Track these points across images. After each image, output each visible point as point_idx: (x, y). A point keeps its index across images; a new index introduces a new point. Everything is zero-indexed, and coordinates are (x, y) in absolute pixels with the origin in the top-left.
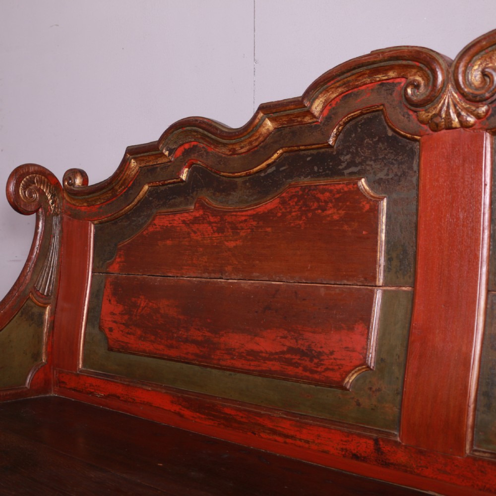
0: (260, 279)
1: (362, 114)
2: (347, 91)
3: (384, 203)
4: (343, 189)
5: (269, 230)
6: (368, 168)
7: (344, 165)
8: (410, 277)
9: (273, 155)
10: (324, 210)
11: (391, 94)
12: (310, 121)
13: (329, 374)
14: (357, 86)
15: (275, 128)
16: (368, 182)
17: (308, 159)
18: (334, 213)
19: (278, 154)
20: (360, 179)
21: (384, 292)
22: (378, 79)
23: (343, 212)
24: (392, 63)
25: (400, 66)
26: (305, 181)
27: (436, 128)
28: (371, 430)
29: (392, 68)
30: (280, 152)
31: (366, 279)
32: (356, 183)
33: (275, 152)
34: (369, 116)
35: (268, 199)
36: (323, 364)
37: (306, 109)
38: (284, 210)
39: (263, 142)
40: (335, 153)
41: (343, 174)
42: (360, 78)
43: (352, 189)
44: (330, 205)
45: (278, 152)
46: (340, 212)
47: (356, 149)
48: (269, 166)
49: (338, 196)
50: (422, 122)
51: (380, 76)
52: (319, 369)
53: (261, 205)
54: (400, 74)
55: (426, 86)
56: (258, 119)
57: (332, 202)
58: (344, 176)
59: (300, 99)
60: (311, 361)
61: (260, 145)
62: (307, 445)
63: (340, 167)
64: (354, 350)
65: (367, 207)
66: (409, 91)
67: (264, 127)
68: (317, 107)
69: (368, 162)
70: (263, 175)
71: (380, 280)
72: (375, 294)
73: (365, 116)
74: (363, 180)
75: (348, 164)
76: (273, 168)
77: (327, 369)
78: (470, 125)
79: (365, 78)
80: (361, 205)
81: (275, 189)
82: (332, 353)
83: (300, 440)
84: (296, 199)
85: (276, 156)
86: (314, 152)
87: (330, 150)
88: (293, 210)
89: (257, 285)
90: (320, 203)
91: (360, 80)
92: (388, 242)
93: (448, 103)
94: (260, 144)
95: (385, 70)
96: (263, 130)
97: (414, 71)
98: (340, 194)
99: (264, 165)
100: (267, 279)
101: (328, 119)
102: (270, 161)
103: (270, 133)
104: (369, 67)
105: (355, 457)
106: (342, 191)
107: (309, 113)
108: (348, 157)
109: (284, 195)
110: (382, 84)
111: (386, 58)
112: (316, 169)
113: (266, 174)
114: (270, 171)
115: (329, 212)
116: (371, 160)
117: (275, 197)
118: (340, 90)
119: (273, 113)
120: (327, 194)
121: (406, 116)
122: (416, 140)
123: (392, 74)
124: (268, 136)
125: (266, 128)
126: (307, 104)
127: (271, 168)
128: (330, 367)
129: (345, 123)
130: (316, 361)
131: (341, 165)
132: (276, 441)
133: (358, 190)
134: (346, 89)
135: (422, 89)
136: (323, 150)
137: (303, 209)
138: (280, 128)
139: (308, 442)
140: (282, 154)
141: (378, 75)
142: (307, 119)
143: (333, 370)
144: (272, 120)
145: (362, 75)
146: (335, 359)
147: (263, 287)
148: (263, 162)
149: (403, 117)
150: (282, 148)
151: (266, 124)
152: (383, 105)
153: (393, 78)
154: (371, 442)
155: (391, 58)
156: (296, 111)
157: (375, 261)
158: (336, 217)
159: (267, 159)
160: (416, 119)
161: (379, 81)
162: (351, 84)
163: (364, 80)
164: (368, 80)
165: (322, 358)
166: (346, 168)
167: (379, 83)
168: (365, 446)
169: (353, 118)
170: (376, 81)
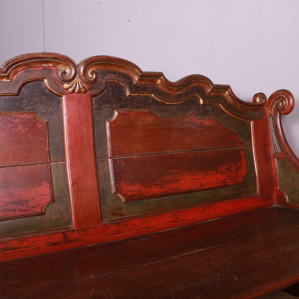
2: (27, 69)
4: (27, 117)
6: (37, 107)
8: (62, 157)
10: (16, 128)
11: (50, 74)
12: (6, 81)
13: (35, 209)
14: (32, 67)
18: (22, 129)
20: (35, 112)
22: (43, 66)
23: (28, 129)
24: (52, 60)
28: (60, 229)
29: (51, 62)
31: (43, 160)
32: (34, 114)
34: (36, 82)
36: (29, 206)
40: (19, 99)
42: (35, 64)
43: (32, 117)
46: (26, 129)
47: (31, 97)
49: (23, 121)
51: (45, 65)
52: (28, 209)
54: (54, 65)
57: (20, 124)
58: (25, 110)
60: (22, 205)
62: (27, 249)
64: (44, 195)
65: (40, 126)
68: (11, 74)
73: (34, 82)
75: (26, 105)
77: (32, 207)
79: (37, 64)
80: (37, 125)
82: (33, 199)
83: (23, 247)
86: (7, 97)
87: (16, 97)
90: (14, 124)
91: (34, 65)
93: (79, 82)
95: (48, 62)
97: (62, 65)
98: (25, 120)
101: (17, 81)
104: (41, 60)
105: (54, 244)
106: (26, 118)
107: (7, 76)
108: (26, 101)
110: (45, 68)
111: (51, 58)
112: (8, 106)
115: (19, 129)
118: (24, 67)
120: (18, 120)
123: (50, 65)
128: (34, 206)
129: (25, 84)
130: (25, 205)
131: (23, 105)
132: (7, 254)
133: (35, 118)
134: (26, 68)
136: (12, 97)
137: (3, 127)
139: (27, 247)
141: (44, 64)
142: (4, 80)
143: (36, 207)
145: (36, 62)
146: (36, 201)
149: (56, 85)
152: (45, 78)
153: (51, 67)
154: (61, 234)
155: (53, 58)
158: (23, 131)
160: (62, 87)
161: (43, 67)
162: (30, 65)
163: (37, 65)
164: (39, 65)
165: (29, 202)
166: (26, 107)
167: (44, 68)
168: (58, 237)
170: (42, 67)
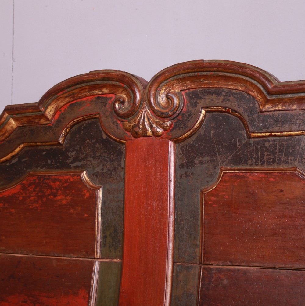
0: (5, 252)
1: (84, 120)
2: (72, 101)
3: (100, 192)
4: (70, 180)
5: (13, 211)
6: (89, 163)
7: (71, 160)
8: (119, 251)
9: (16, 149)
10: (55, 196)
11: (105, 106)
12: (45, 123)
14: (80, 98)
15: (18, 127)
16: (88, 174)
17: (44, 153)
18: (63, 199)
19: (20, 147)
20: (82, 172)
21: (101, 264)
22: (95, 94)
23: (70, 198)
24: (105, 82)
25: (110, 85)
26: (41, 171)
27: (136, 135)
29: (105, 86)
30: (21, 146)
31: (87, 253)
32: (79, 175)
33: (18, 146)
34: (89, 121)
35: (12, 185)
37: (41, 113)
38: (24, 195)
39: (8, 137)
40: (64, 150)
41: (70, 167)
42: (82, 92)
43: (76, 180)
44: (60, 192)
45: (20, 146)
46: (67, 198)
47: (80, 148)
48: (13, 157)
49: (65, 185)
50: (126, 130)
51: (96, 91)
53: (6, 190)
54: (111, 91)
55: (129, 102)
56: (4, 118)
57: (61, 190)
58: (71, 168)
59: (37, 104)
61: (6, 140)
63: (68, 161)
65: (87, 195)
66: (117, 106)
67: (9, 125)
68: (50, 111)
69: (89, 159)
70: (8, 164)
71: (98, 254)
72: (94, 265)
73: (87, 122)
74: (85, 173)
75: (74, 159)
76: (16, 159)
78: (159, 135)
79: (86, 92)
80: (83, 193)
81: (18, 176)
84: (34, 186)
85: (18, 149)
86: (48, 148)
87: (60, 147)
88: (32, 195)
89: (4, 257)
90: (52, 190)
91: (82, 93)
92: (103, 223)
93: (144, 117)
94: (6, 138)
95: (100, 87)
96: (8, 128)
97: (121, 90)
98: (67, 184)
99: (9, 156)
100: (12, 252)
101: (59, 122)
102: (13, 153)
103: (14, 130)
104: (89, 84)
106: (69, 181)
107: (44, 116)
108: (74, 153)
109: (24, 182)
110: (98, 97)
111: (100, 78)
112: (49, 162)
113: (11, 163)
114: (14, 161)
115: (59, 198)
116: (91, 157)
117: (17, 183)
118: (67, 99)
119: (16, 114)
120: (58, 183)
121: (116, 124)
122: (123, 144)
123: (105, 91)
124: (12, 132)
125: (11, 126)
126: (42, 109)
127: (15, 159)
129: (72, 126)
131: (69, 160)
133: (81, 181)
134: (72, 99)
135: (126, 104)
136: (55, 147)
137: (39, 194)
138: (21, 126)
140: (23, 148)
141: (95, 90)
142: (43, 121)
144: (15, 119)
145: (83, 89)
147: (8, 259)
148: (8, 154)
149: (113, 125)
150: (23, 143)
151: (11, 123)
152: (99, 114)
153: (106, 94)
155: (104, 79)
156: (34, 114)
157: (94, 239)
158: (64, 202)
159: (11, 152)
160: (122, 127)
161: (96, 95)
162: (75, 96)
163: (85, 93)
164: (88, 94)
166: (72, 162)
167: (96, 96)
169: (77, 123)
170: (94, 95)
